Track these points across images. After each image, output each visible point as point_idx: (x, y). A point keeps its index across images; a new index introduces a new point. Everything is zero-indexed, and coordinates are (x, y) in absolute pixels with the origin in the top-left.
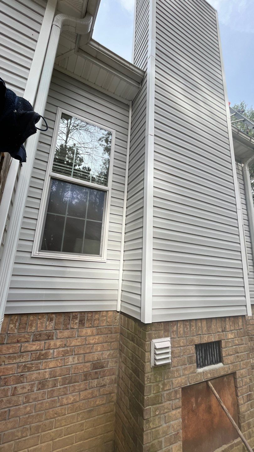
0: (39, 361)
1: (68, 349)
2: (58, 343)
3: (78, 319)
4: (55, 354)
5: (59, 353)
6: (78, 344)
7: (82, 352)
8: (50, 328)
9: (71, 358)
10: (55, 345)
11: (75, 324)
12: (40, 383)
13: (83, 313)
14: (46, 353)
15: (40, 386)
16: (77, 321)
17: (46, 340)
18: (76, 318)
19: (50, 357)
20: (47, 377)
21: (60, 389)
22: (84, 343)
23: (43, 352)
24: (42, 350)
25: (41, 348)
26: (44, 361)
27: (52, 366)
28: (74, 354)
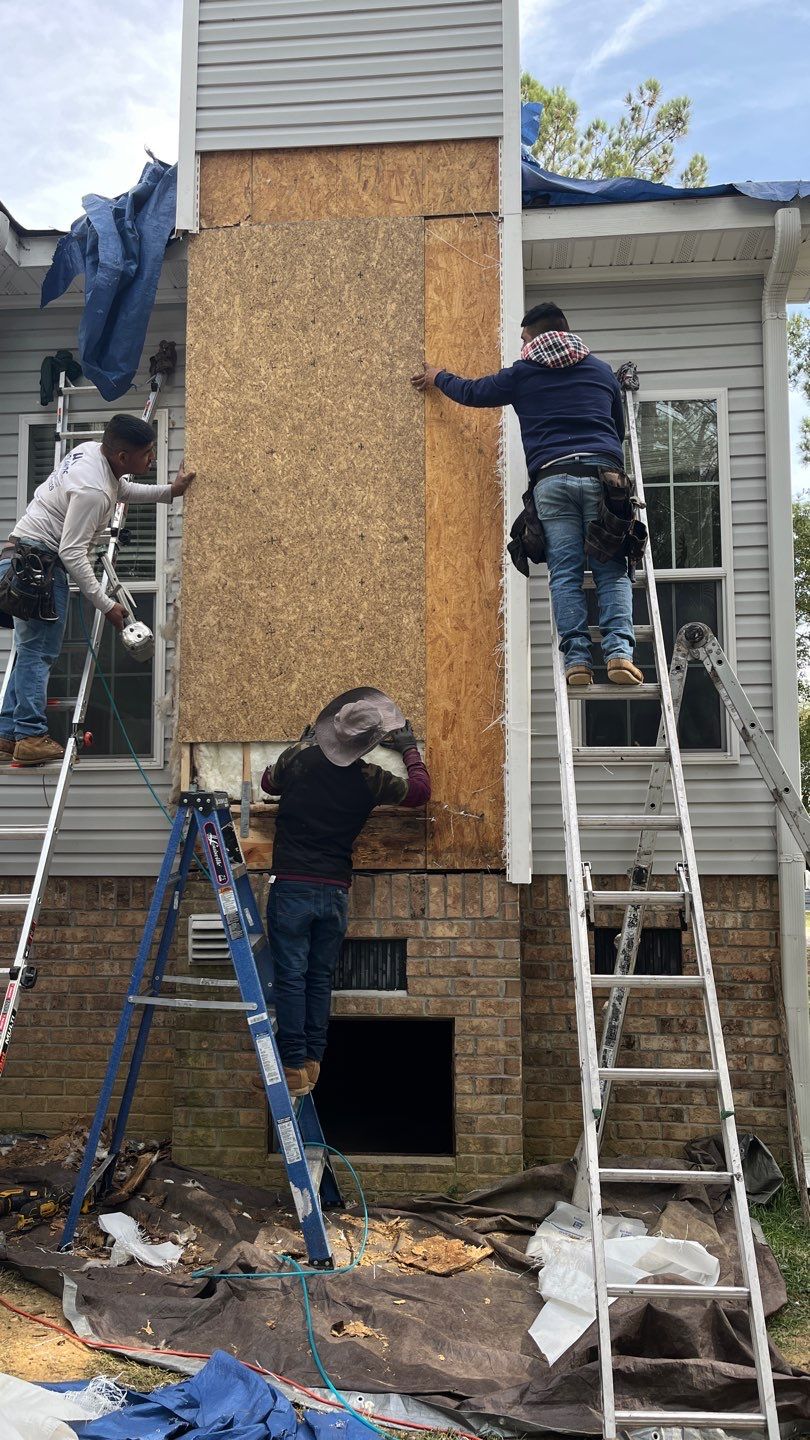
0: (50, 961)
1: (100, 946)
2: (80, 934)
3: (115, 892)
4: (76, 952)
5: (82, 951)
6: (118, 939)
7: (127, 955)
8: (61, 905)
9: (106, 965)
10: (74, 936)
11: (109, 900)
12: (54, 999)
13: (124, 880)
14: (59, 949)
15: (54, 1003)
16: (112, 896)
17: (57, 926)
18: (111, 890)
19: (67, 957)
20: (65, 990)
21: (90, 1014)
22: (130, 939)
23: (54, 946)
24: (52, 943)
25: (50, 939)
26: (58, 961)
27: (71, 973)
28: (111, 957)
